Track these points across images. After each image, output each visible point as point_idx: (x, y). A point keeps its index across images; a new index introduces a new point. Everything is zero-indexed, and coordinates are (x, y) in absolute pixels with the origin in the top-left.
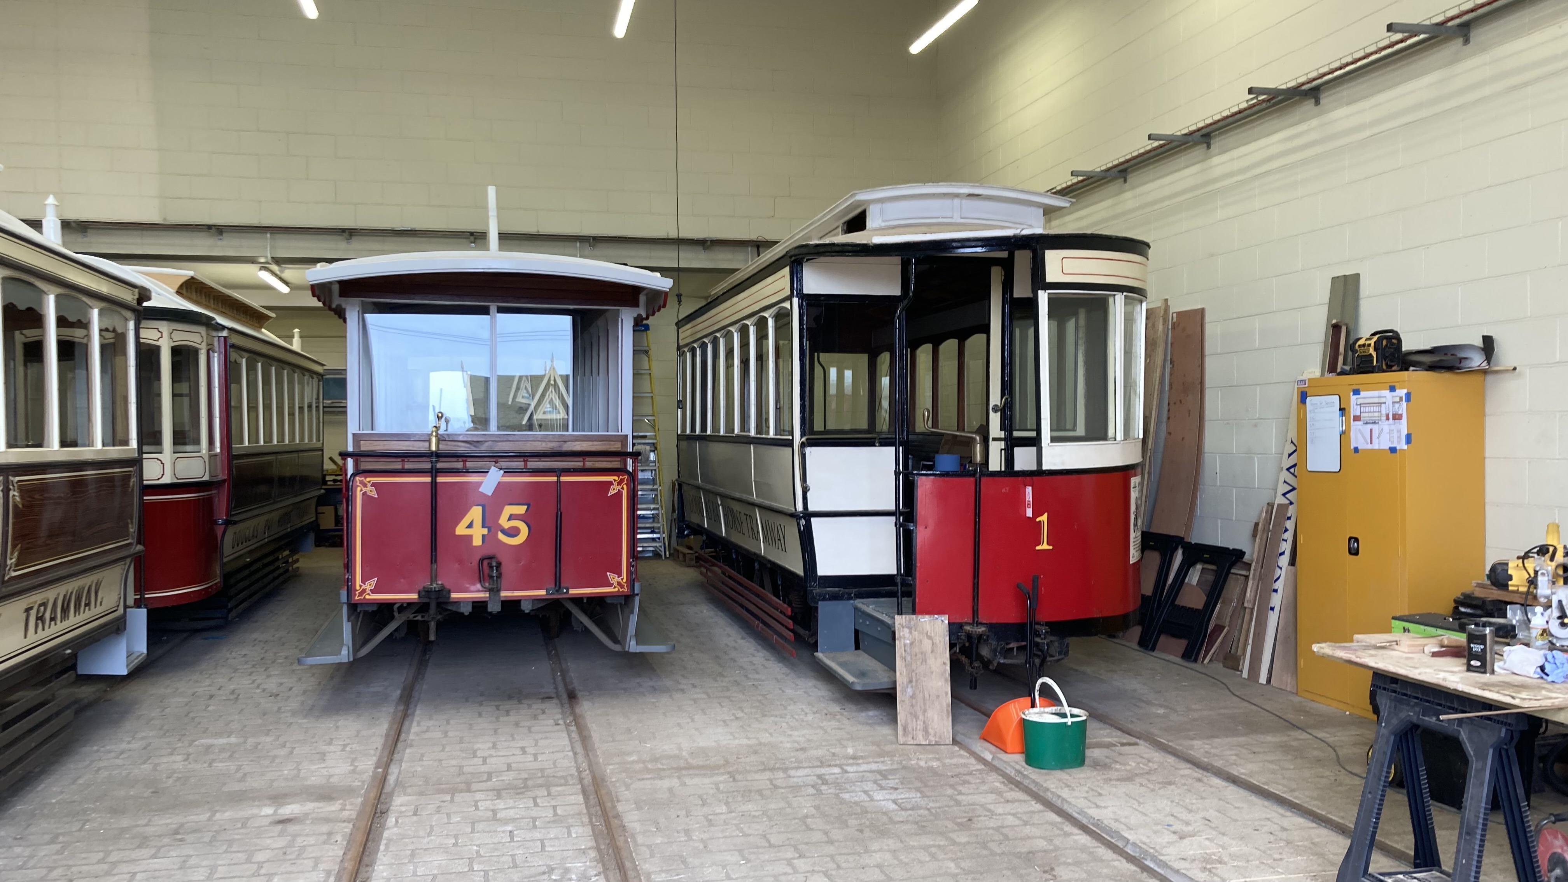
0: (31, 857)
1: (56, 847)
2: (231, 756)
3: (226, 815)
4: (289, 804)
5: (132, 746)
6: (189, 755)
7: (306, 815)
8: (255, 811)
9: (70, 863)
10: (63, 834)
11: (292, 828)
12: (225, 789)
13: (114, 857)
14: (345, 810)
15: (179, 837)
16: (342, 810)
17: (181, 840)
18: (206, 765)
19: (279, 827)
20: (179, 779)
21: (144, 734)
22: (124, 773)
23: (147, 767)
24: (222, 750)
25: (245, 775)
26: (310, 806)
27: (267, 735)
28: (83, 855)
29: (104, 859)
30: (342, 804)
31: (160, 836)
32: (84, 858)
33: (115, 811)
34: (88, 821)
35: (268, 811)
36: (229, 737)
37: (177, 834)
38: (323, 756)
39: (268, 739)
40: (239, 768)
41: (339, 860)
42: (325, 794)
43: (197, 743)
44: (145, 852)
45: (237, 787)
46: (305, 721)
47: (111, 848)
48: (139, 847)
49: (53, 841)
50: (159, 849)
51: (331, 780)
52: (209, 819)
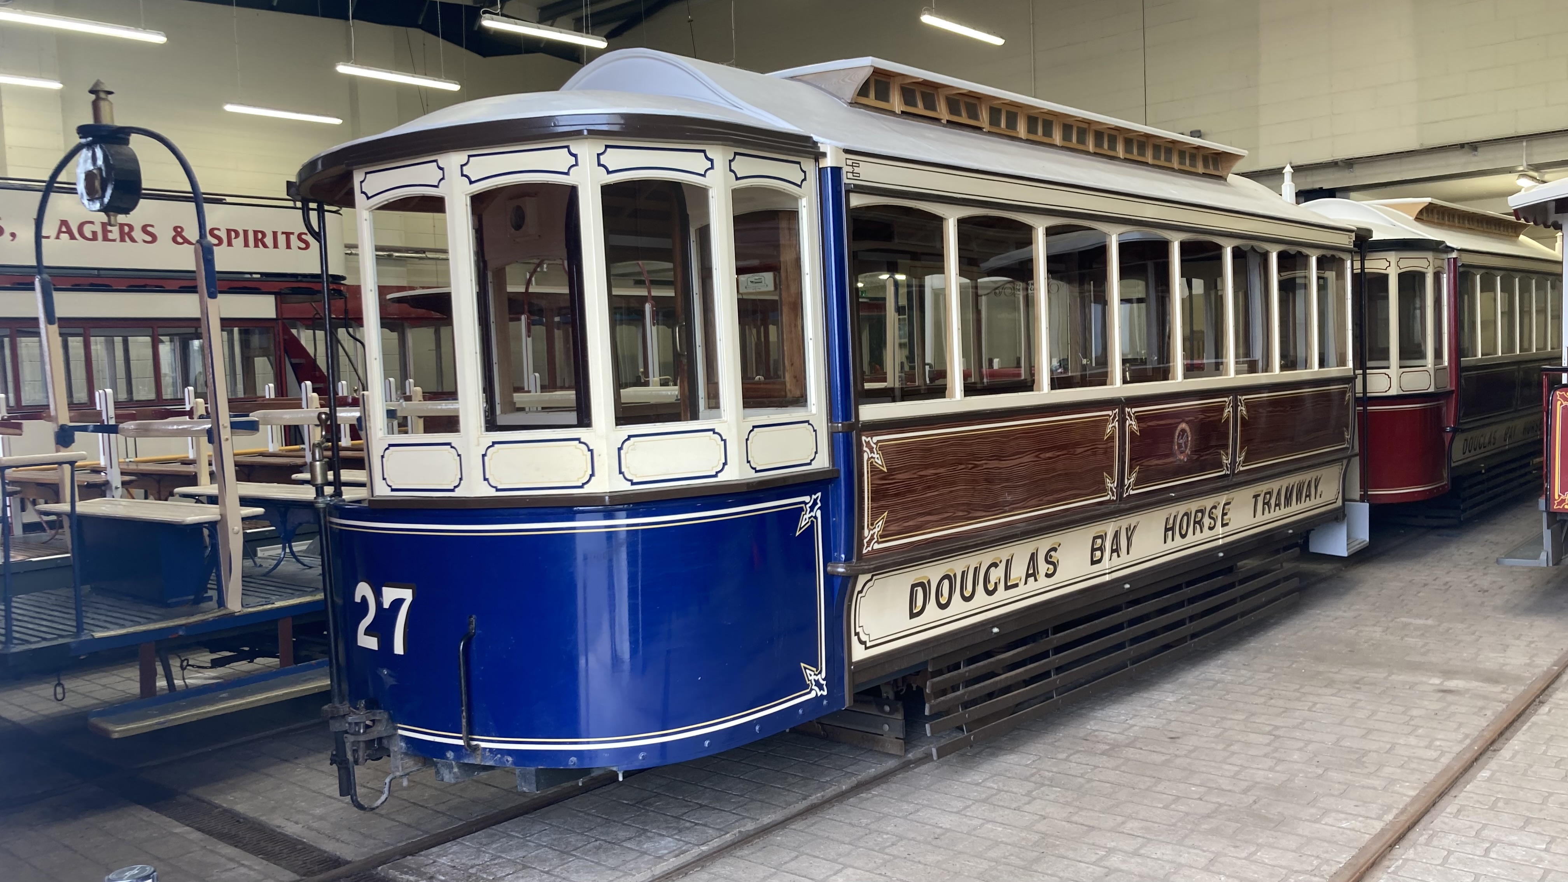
0: (1251, 678)
1: (1270, 675)
2: (1422, 635)
3: (1399, 678)
4: (1457, 679)
5: (1345, 614)
6: (1388, 628)
7: (1468, 690)
8: (1424, 679)
9: (1275, 687)
10: (1276, 668)
11: (1450, 698)
12: (1407, 658)
13: (1306, 689)
14: (1505, 693)
15: (1358, 686)
16: (1503, 692)
17: (1358, 688)
18: (1399, 638)
19: (1441, 694)
20: (1373, 644)
21: (1358, 607)
22: (1334, 633)
23: (1353, 632)
24: (1417, 628)
25: (1428, 651)
26: (1474, 684)
27: (1462, 623)
28: (1285, 684)
29: (1299, 689)
30: (1504, 688)
31: (1343, 682)
32: (1285, 686)
33: (1319, 659)
34: (1297, 662)
35: (1436, 681)
36: (1427, 619)
37: (1357, 684)
38: (1505, 647)
39: (1460, 626)
40: (1426, 644)
41: (1480, 729)
42: (1492, 678)
43: (1398, 620)
44: (1329, 691)
45: (1418, 658)
46: (1503, 616)
47: (1306, 683)
48: (1326, 686)
49: (1268, 671)
50: (1340, 690)
51: (1504, 668)
52: (1385, 678)
